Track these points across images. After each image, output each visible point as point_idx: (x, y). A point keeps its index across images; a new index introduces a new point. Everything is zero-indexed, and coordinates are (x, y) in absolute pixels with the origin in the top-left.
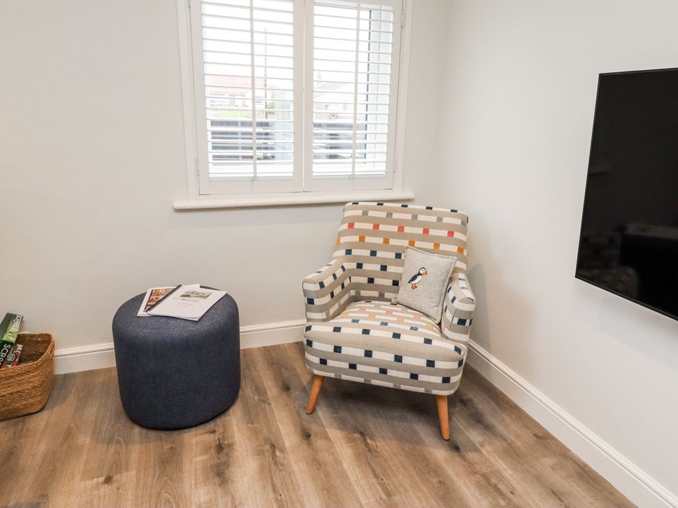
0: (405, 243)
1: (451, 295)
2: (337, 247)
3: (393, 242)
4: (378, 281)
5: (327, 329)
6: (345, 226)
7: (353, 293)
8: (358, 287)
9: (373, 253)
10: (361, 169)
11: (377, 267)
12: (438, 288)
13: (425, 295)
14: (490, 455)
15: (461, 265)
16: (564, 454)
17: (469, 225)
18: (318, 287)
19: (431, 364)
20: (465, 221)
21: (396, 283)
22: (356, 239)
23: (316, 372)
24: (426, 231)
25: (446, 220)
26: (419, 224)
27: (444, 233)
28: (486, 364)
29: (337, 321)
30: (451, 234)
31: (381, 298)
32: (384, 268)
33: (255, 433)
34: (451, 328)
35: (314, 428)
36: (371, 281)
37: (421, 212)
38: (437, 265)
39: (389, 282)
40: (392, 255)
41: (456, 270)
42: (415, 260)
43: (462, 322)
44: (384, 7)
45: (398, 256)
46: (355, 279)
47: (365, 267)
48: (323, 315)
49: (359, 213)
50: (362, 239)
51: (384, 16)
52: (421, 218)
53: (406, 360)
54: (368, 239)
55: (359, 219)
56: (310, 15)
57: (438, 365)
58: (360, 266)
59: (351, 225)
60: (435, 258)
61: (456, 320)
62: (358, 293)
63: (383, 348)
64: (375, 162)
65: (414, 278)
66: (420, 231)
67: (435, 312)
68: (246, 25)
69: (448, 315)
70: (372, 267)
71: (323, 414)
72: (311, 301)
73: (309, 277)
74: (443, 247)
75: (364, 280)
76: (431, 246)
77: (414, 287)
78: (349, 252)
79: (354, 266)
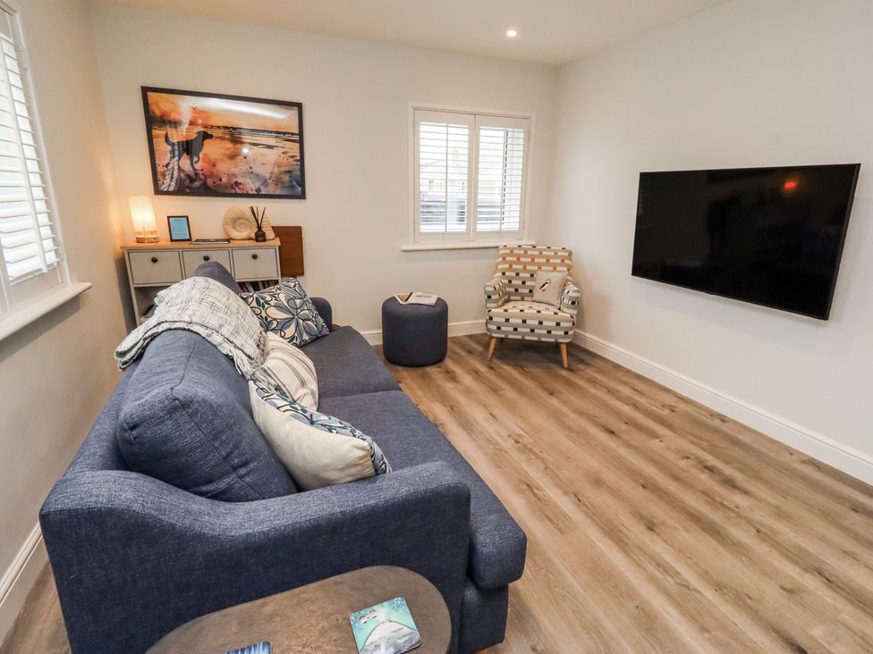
0: (536, 268)
1: (566, 291)
2: (496, 270)
3: (528, 268)
4: (520, 290)
5: (501, 310)
6: (500, 259)
7: (506, 297)
8: (509, 294)
9: (517, 274)
10: (504, 227)
11: (520, 283)
12: (557, 290)
13: (550, 294)
14: (590, 372)
15: (569, 278)
16: (628, 371)
17: (573, 256)
18: (493, 289)
19: (558, 324)
20: (570, 254)
21: (531, 291)
22: (507, 266)
23: (494, 335)
24: (548, 260)
25: (559, 254)
26: (544, 257)
27: (559, 261)
28: (584, 338)
29: (505, 307)
30: (563, 261)
31: (523, 299)
32: (524, 283)
33: (463, 367)
34: (568, 308)
35: (494, 366)
36: (517, 290)
37: (544, 250)
38: (556, 276)
39: (527, 291)
40: (529, 275)
41: (567, 280)
42: (543, 276)
43: (573, 303)
44: (516, 130)
45: (532, 275)
46: (508, 289)
47: (513, 282)
48: (495, 305)
49: (508, 251)
50: (511, 266)
51: (516, 135)
52: (544, 253)
53: (544, 323)
54: (514, 266)
55: (508, 255)
56: (478, 136)
57: (562, 324)
58: (510, 282)
59: (504, 259)
60: (555, 274)
61: (570, 302)
62: (509, 298)
63: (532, 318)
64: (512, 222)
65: (543, 286)
66: (544, 260)
67: (557, 303)
68: (444, 137)
69: (566, 301)
70: (517, 282)
71: (496, 361)
72: (489, 297)
73: (488, 284)
74: (558, 268)
75: (513, 290)
76: (551, 268)
77: (544, 290)
78: (503, 274)
79: (507, 281)
